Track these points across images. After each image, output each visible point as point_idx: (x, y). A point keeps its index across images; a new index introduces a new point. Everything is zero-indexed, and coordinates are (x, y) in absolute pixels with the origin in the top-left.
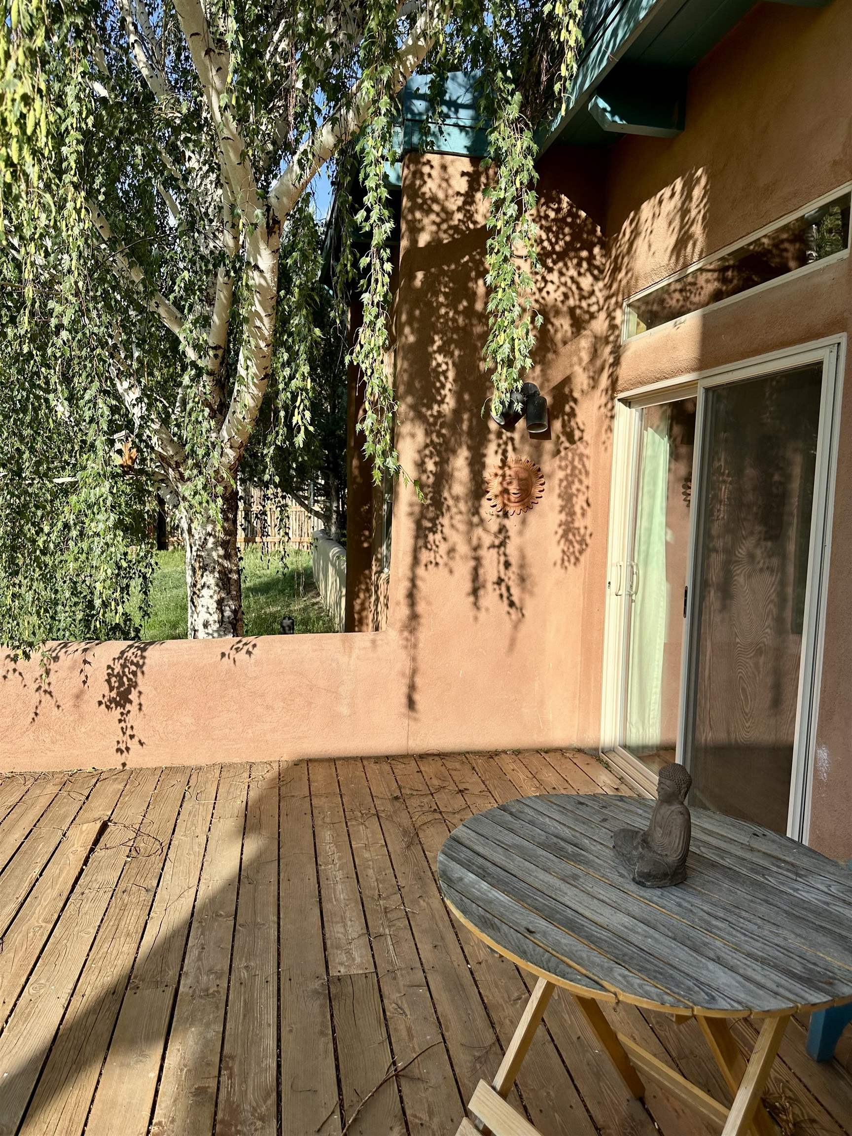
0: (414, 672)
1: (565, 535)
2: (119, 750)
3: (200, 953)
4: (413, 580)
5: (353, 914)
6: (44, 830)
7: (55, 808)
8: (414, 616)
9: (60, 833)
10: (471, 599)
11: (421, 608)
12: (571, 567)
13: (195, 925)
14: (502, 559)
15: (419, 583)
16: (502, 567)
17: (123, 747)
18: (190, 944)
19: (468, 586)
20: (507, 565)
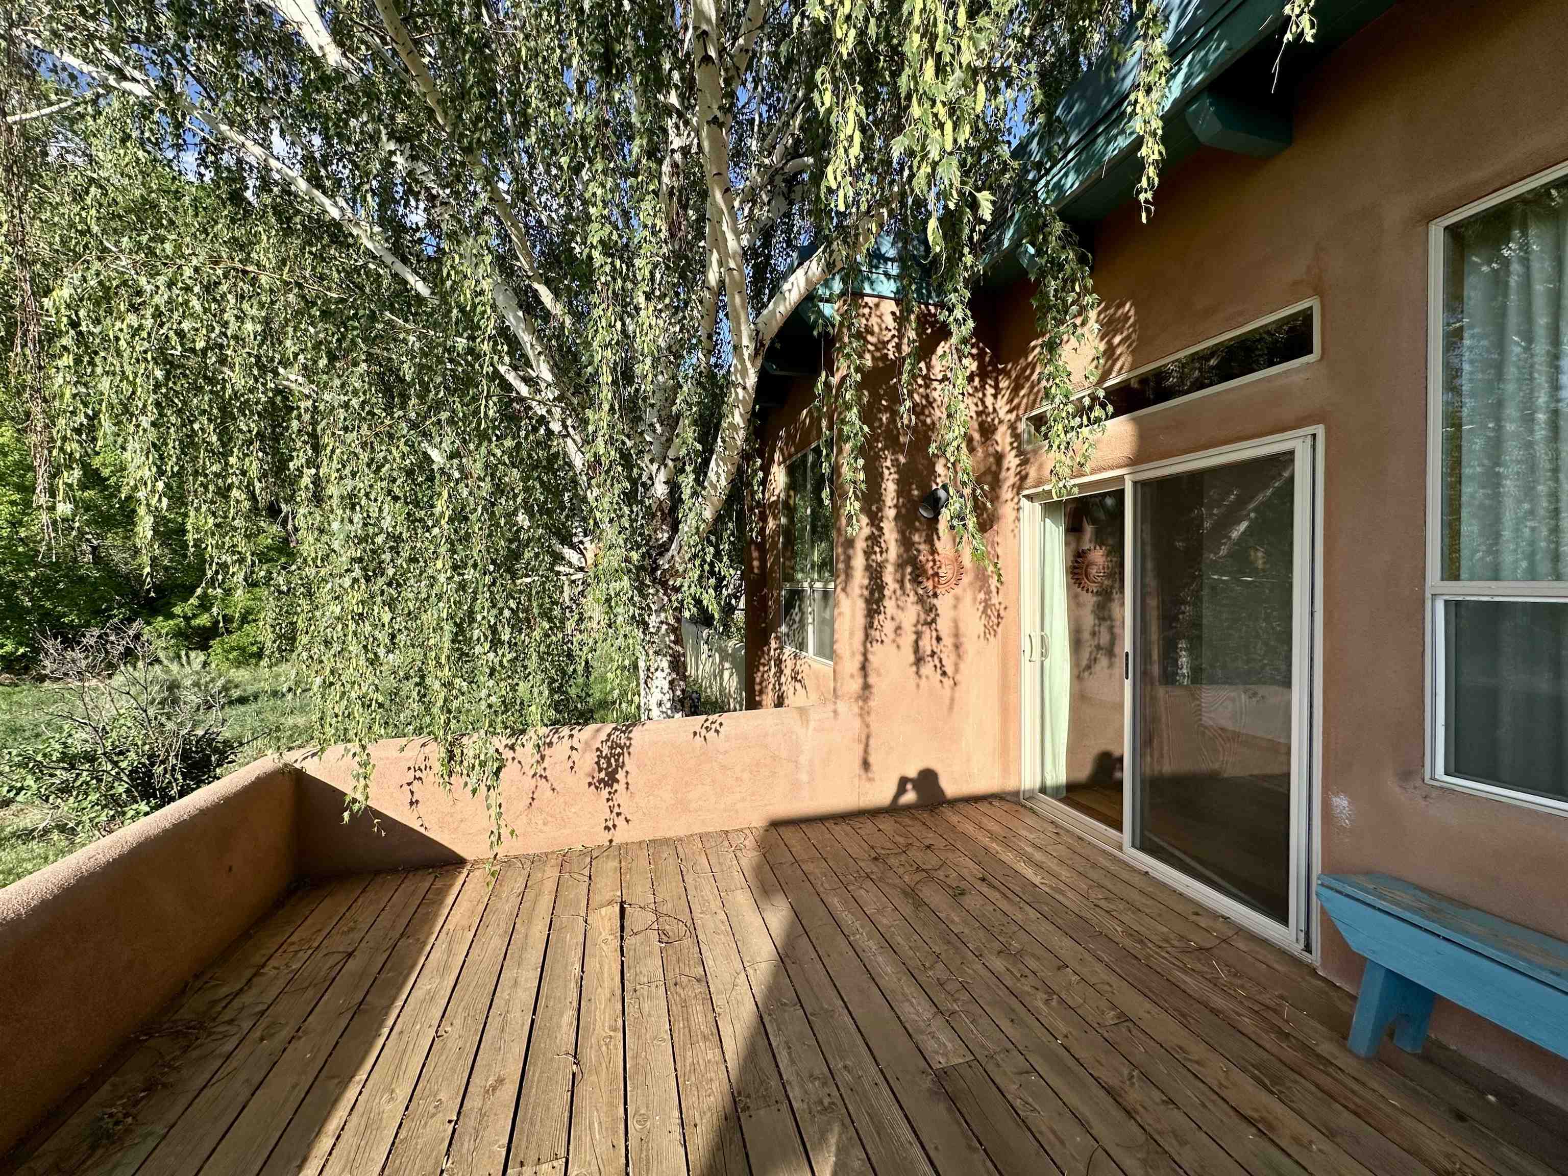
0: (868, 737)
1: (984, 611)
2: (607, 828)
3: (790, 1054)
4: (865, 655)
5: (910, 989)
6: (564, 918)
7: (563, 892)
8: (866, 686)
9: (581, 920)
10: (914, 668)
11: (872, 680)
12: (992, 638)
13: (766, 1019)
14: (934, 634)
15: (870, 656)
16: (934, 642)
17: (610, 824)
18: (774, 1044)
19: (912, 658)
20: (939, 639)
